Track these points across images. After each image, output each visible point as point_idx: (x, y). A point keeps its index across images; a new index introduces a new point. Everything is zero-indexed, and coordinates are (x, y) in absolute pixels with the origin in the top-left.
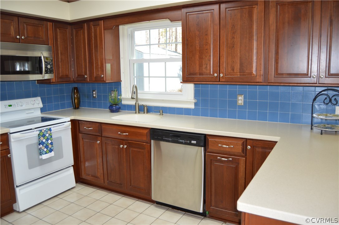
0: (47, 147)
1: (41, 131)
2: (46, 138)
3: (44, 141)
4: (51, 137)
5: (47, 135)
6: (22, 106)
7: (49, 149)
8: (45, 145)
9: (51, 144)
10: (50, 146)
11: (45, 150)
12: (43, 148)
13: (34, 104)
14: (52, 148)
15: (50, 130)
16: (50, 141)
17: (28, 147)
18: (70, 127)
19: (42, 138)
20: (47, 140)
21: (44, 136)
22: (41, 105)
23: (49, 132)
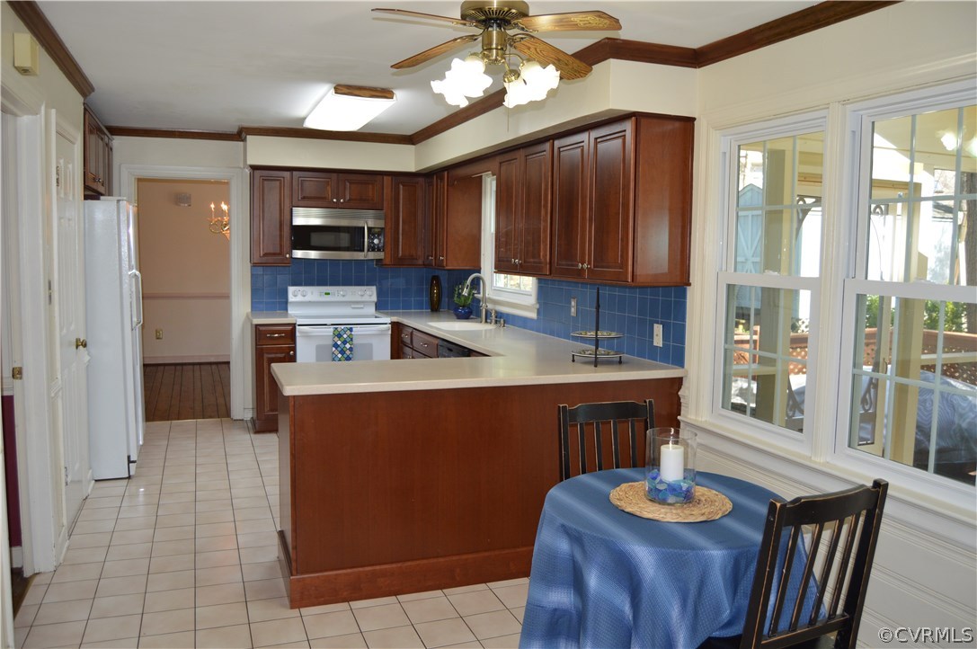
0: (342, 352)
1: (336, 329)
2: (342, 340)
3: (339, 343)
4: (352, 340)
5: (345, 336)
6: (344, 296)
7: (345, 356)
8: (339, 349)
9: (351, 349)
10: (348, 352)
11: (340, 356)
12: (336, 352)
13: (362, 296)
14: (351, 356)
15: (351, 330)
16: (348, 346)
17: (319, 348)
18: (390, 332)
19: (336, 339)
20: (345, 342)
21: (339, 336)
22: (374, 298)
23: (348, 332)
